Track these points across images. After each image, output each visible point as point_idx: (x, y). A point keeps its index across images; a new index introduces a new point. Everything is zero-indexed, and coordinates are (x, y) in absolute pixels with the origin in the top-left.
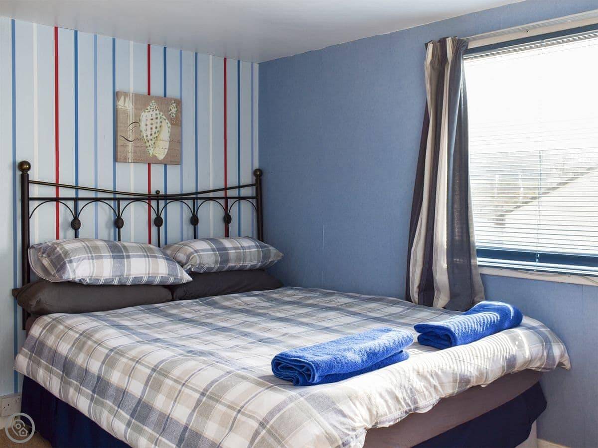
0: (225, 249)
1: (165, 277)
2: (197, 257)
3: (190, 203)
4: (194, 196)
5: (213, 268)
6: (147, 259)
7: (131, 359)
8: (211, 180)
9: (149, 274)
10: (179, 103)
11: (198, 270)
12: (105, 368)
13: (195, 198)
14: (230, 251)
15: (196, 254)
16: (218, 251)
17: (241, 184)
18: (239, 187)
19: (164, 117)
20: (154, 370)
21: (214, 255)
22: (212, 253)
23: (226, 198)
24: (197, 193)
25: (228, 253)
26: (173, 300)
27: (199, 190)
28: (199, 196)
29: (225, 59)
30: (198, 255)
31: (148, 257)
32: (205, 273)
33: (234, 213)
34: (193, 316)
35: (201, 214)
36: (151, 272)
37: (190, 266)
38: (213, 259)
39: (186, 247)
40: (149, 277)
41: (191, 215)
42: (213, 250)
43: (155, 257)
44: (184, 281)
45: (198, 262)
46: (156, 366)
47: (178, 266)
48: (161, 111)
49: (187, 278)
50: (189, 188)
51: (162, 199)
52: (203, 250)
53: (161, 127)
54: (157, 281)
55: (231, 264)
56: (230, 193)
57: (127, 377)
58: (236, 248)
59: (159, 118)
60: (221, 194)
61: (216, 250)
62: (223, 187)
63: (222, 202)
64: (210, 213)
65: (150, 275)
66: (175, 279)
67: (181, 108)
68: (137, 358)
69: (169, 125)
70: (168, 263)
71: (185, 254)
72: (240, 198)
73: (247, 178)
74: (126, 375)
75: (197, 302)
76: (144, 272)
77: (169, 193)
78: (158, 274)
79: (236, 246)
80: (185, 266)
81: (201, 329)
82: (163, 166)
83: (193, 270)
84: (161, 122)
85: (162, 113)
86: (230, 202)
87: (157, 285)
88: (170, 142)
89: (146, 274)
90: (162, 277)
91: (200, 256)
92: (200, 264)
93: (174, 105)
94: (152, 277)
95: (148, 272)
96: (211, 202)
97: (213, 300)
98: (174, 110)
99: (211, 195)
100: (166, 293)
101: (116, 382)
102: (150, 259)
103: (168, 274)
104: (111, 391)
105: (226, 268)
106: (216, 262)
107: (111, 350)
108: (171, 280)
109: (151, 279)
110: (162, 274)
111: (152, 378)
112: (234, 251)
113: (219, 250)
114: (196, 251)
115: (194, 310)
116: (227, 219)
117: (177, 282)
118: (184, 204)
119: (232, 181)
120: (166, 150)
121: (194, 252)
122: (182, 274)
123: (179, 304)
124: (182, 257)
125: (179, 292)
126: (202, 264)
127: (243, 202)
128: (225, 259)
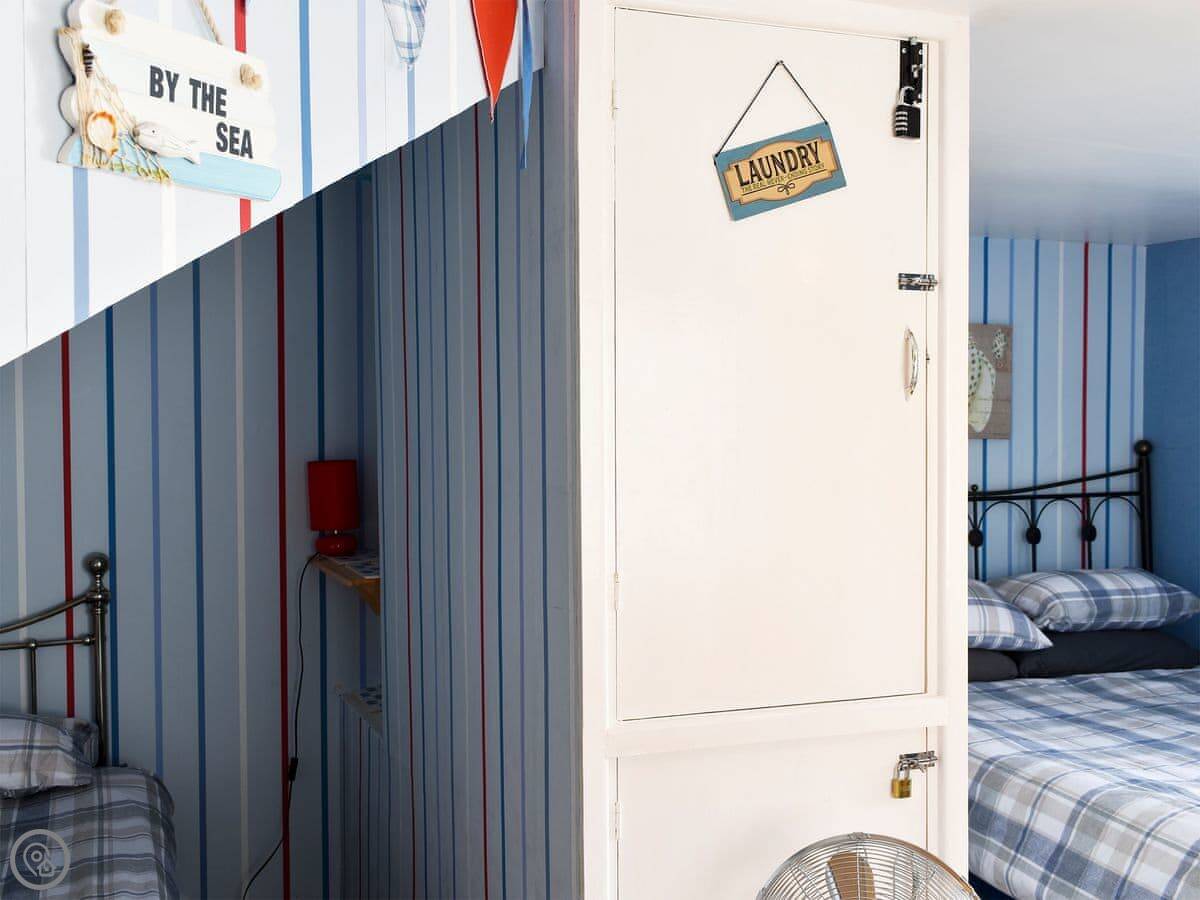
0: (1104, 593)
1: (1010, 639)
2: (1061, 607)
3: (1025, 504)
4: (1030, 493)
5: (1083, 625)
6: (980, 607)
7: (1030, 781)
8: (1060, 465)
9: (985, 632)
10: (1008, 331)
11: (1058, 628)
12: (982, 790)
13: (1033, 495)
14: (1113, 597)
15: (1057, 601)
16: (1093, 596)
17: (1112, 470)
18: (1108, 475)
19: (985, 359)
20: (1081, 803)
21: (1086, 604)
22: (1082, 599)
23: (1085, 497)
24: (1035, 488)
25: (1110, 600)
26: (1020, 676)
27: (1040, 482)
28: (1039, 492)
29: (1087, 246)
30: (1061, 603)
31: (982, 604)
32: (1068, 633)
33: (1099, 522)
34: (1079, 712)
35: (1042, 525)
36: (988, 629)
37: (1048, 621)
38: (1086, 609)
39: (1036, 587)
40: (985, 638)
41: (1028, 526)
42: (1085, 594)
43: (991, 604)
44: (1040, 646)
45: (1062, 615)
46: (1083, 798)
47: (1028, 620)
48: (979, 348)
49: (1044, 641)
50: (1023, 478)
51: (980, 499)
52: (1068, 595)
53: (979, 375)
54: (997, 643)
55: (1115, 619)
56: (1093, 486)
57: (1029, 809)
58: (1124, 592)
59: (977, 361)
60: (1077, 488)
61: (1089, 594)
62: (1080, 475)
63: (1078, 501)
64: (1058, 522)
65: (988, 634)
66: (1025, 642)
67: (1011, 341)
68: (1043, 780)
69: (993, 371)
70: (1013, 615)
71: (1037, 599)
72: (1109, 495)
73: (1123, 457)
74: (1026, 804)
75: (1064, 683)
76: (978, 630)
77: (990, 488)
78: (998, 632)
79: (1122, 588)
80: (1041, 620)
81: (1114, 739)
82: (981, 441)
83: (1051, 627)
84: (980, 368)
85: (981, 353)
86: (1094, 502)
87: (994, 651)
88: (993, 400)
89: (980, 632)
90: (1005, 638)
91: (1064, 605)
92: (1063, 618)
93: (1002, 336)
94: (990, 637)
95: (983, 630)
96: (1059, 503)
97: (1093, 683)
98: (1000, 346)
99: (1059, 490)
100: (1008, 664)
101: (1008, 813)
102: (985, 607)
103: (1015, 634)
104: (998, 825)
105: (1105, 624)
106: (1090, 615)
107: (989, 762)
108: (1019, 644)
109: (987, 641)
110: (1005, 633)
111: (1081, 816)
112: (1121, 597)
113: (1094, 594)
114: (1058, 596)
115: (1070, 699)
116: (1088, 533)
117: (1027, 646)
118: (1014, 507)
119: (1096, 465)
120: (988, 416)
121: (1054, 598)
122: (1035, 633)
123: (1034, 686)
124: (1029, 603)
125: (1029, 664)
126: (1068, 618)
127: (1113, 502)
128: (1105, 610)
